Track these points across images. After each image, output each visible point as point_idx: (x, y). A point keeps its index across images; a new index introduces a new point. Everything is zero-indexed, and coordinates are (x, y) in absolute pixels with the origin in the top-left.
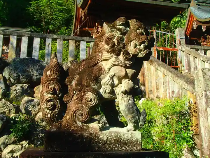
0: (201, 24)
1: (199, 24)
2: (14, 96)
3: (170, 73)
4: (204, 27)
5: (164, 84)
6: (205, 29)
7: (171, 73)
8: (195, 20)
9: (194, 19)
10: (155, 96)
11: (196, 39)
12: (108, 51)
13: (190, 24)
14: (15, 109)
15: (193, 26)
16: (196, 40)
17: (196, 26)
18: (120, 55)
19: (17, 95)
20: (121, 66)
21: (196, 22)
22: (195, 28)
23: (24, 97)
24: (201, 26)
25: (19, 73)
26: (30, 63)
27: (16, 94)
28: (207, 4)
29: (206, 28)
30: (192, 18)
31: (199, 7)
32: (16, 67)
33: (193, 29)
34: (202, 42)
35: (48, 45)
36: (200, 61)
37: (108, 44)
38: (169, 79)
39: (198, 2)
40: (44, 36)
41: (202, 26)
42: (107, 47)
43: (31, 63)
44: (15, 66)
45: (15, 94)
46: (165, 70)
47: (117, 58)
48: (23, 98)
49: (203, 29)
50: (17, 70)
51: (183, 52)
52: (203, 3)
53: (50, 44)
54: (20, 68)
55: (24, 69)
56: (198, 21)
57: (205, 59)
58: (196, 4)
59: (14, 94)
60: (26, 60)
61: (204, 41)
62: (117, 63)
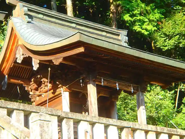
0: (31, 55)
1: (28, 54)
4: (36, 60)
6: (38, 66)
8: (21, 45)
9: (20, 43)
11: (22, 82)
15: (17, 56)
16: (22, 84)
17: (22, 57)
21: (21, 49)
22: (19, 61)
28: (45, 17)
29: (39, 64)
30: (15, 39)
31: (30, 20)
33: (15, 62)
34: (33, 91)
39: (29, 10)
41: (33, 60)
49: (33, 64)
52: (39, 13)
56: (27, 48)
57: (20, 134)
58: (25, 14)
61: (37, 89)
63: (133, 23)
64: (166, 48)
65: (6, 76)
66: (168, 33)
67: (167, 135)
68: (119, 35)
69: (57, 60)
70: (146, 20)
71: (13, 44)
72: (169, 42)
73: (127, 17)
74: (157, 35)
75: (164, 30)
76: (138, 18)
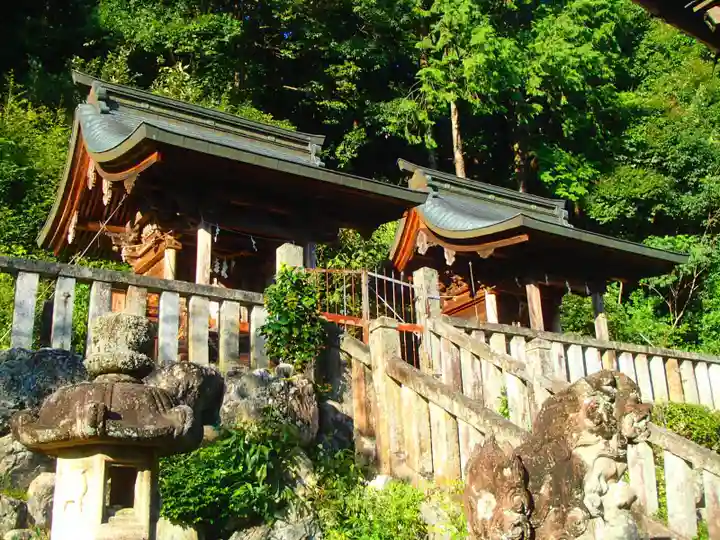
0: (441, 244)
1: (436, 242)
2: (8, 470)
3: (472, 413)
4: (450, 252)
5: (447, 440)
6: (453, 259)
7: (477, 413)
8: (423, 230)
9: (422, 226)
10: (417, 469)
12: (592, 431)
13: (408, 239)
14: (15, 515)
15: (418, 245)
17: (427, 247)
18: (611, 438)
19: (15, 467)
20: (611, 457)
21: (425, 236)
22: (422, 252)
23: (38, 473)
24: (441, 250)
25: (24, 398)
26: (61, 367)
27: (14, 465)
29: (456, 256)
30: (413, 221)
31: (436, 193)
32: (16, 377)
33: (416, 253)
35: (64, 298)
36: (492, 369)
37: (592, 418)
38: (467, 429)
39: (434, 179)
40: (53, 269)
41: (445, 250)
42: (589, 423)
43: (64, 367)
44: (12, 375)
45: (10, 466)
46: (455, 403)
47: (607, 444)
48: (33, 477)
49: (446, 256)
50: (19, 387)
51: (439, 337)
53: (69, 296)
54: (27, 382)
55: (42, 385)
56: (434, 233)
58: (428, 185)
59: (8, 464)
60: (50, 358)
62: (606, 453)
63: (555, 184)
64: (605, 220)
65: (402, 273)
66: (607, 196)
67: (661, 359)
68: (554, 208)
69: (486, 252)
70: (574, 179)
71: (412, 227)
72: (610, 209)
73: (546, 177)
74: (590, 199)
75: (602, 191)
76: (563, 177)
